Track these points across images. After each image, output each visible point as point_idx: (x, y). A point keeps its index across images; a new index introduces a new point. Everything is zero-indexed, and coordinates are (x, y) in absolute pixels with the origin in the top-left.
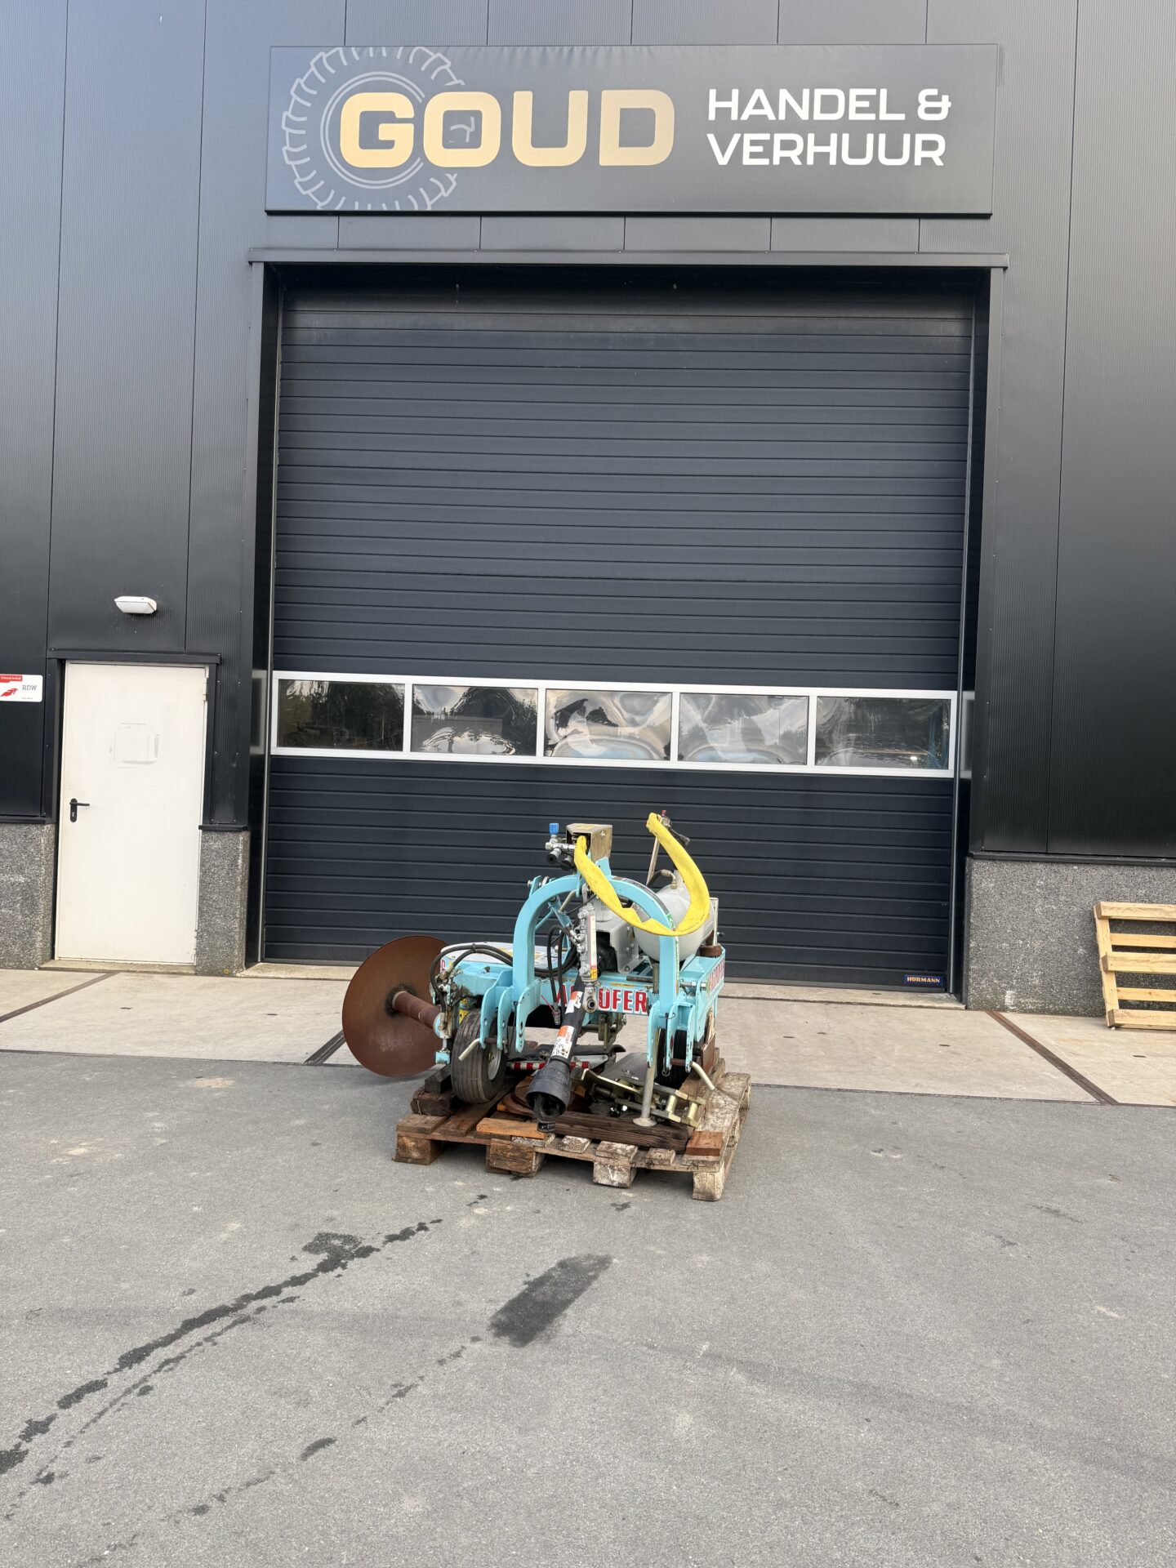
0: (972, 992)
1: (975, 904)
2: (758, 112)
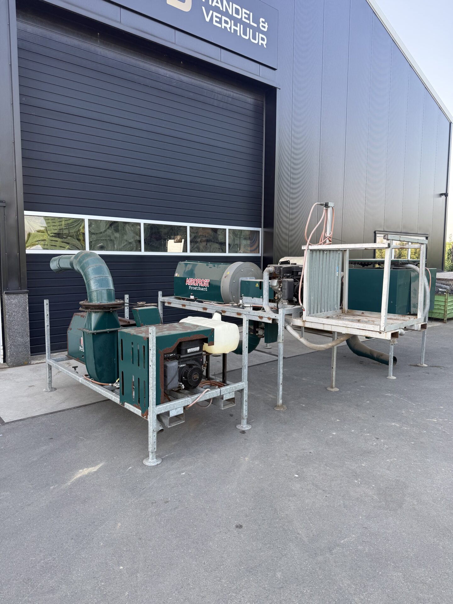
2: (217, 5)
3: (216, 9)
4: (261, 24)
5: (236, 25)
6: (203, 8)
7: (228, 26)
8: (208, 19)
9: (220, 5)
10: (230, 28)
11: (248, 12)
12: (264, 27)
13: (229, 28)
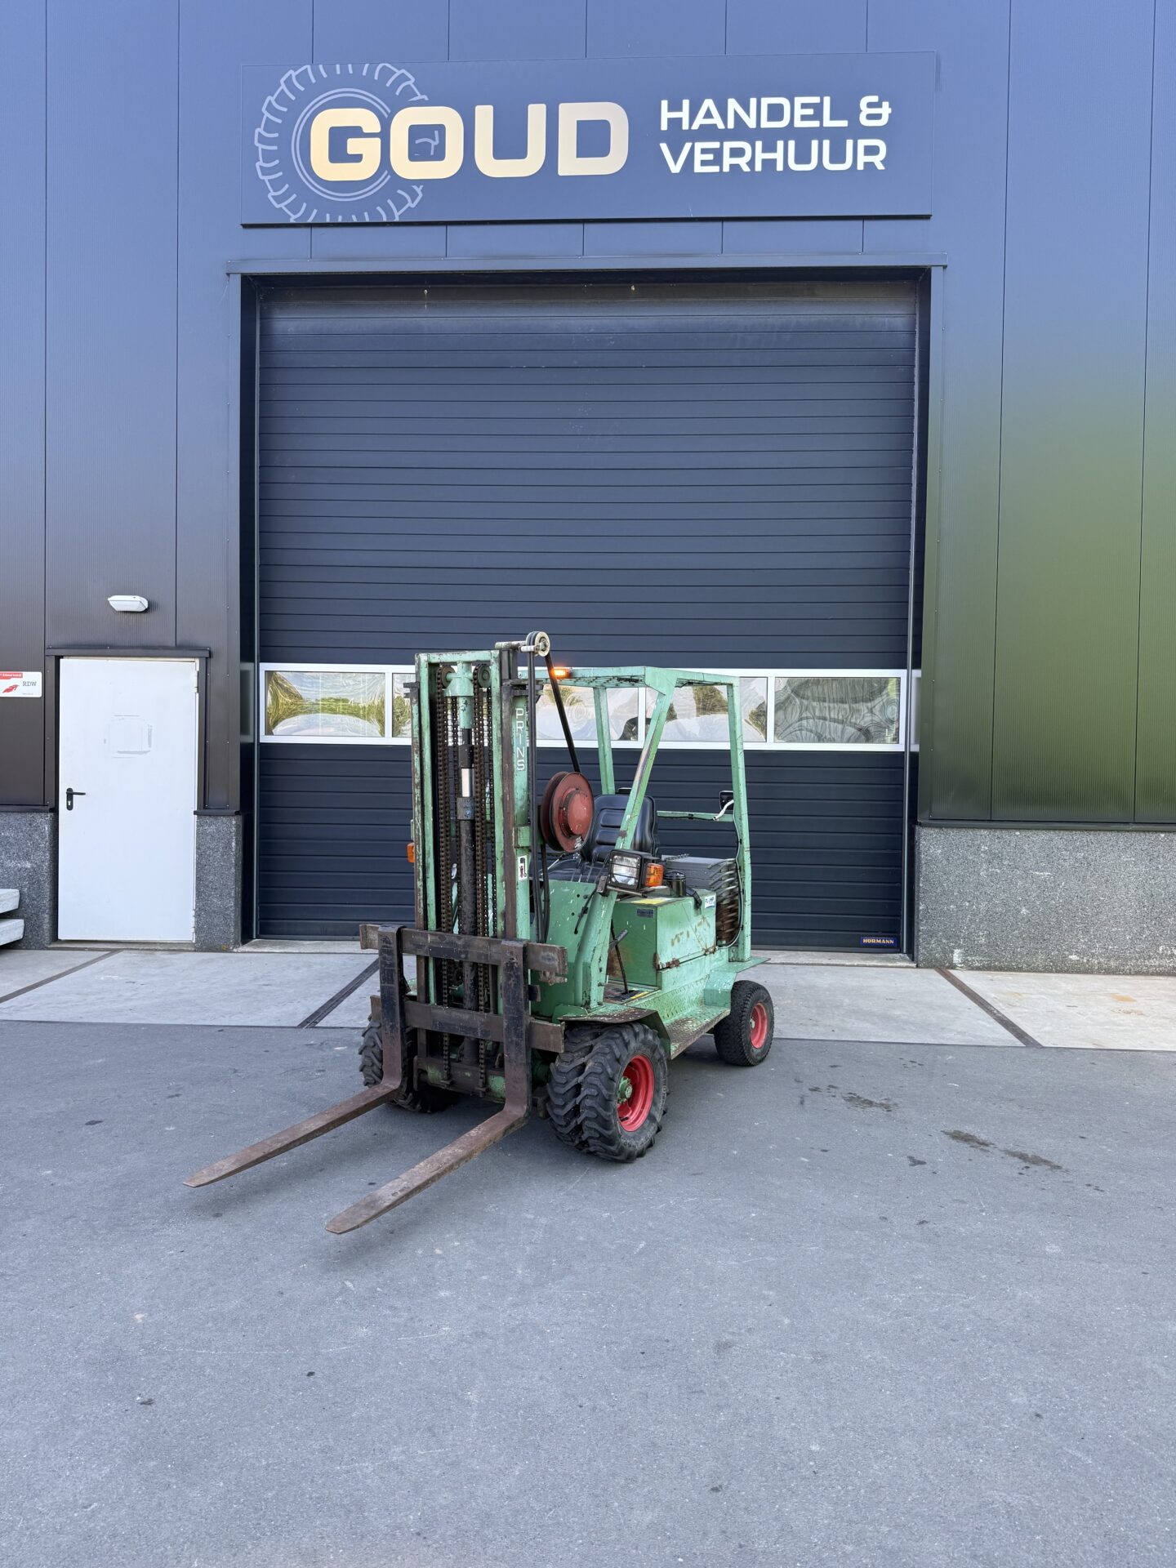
0: (921, 952)
1: (924, 869)
2: (708, 121)
3: (708, 132)
4: (865, 111)
5: (769, 147)
6: (664, 147)
7: (743, 162)
8: (675, 168)
9: (717, 120)
10: (751, 163)
11: (816, 100)
12: (878, 117)
13: (747, 163)
